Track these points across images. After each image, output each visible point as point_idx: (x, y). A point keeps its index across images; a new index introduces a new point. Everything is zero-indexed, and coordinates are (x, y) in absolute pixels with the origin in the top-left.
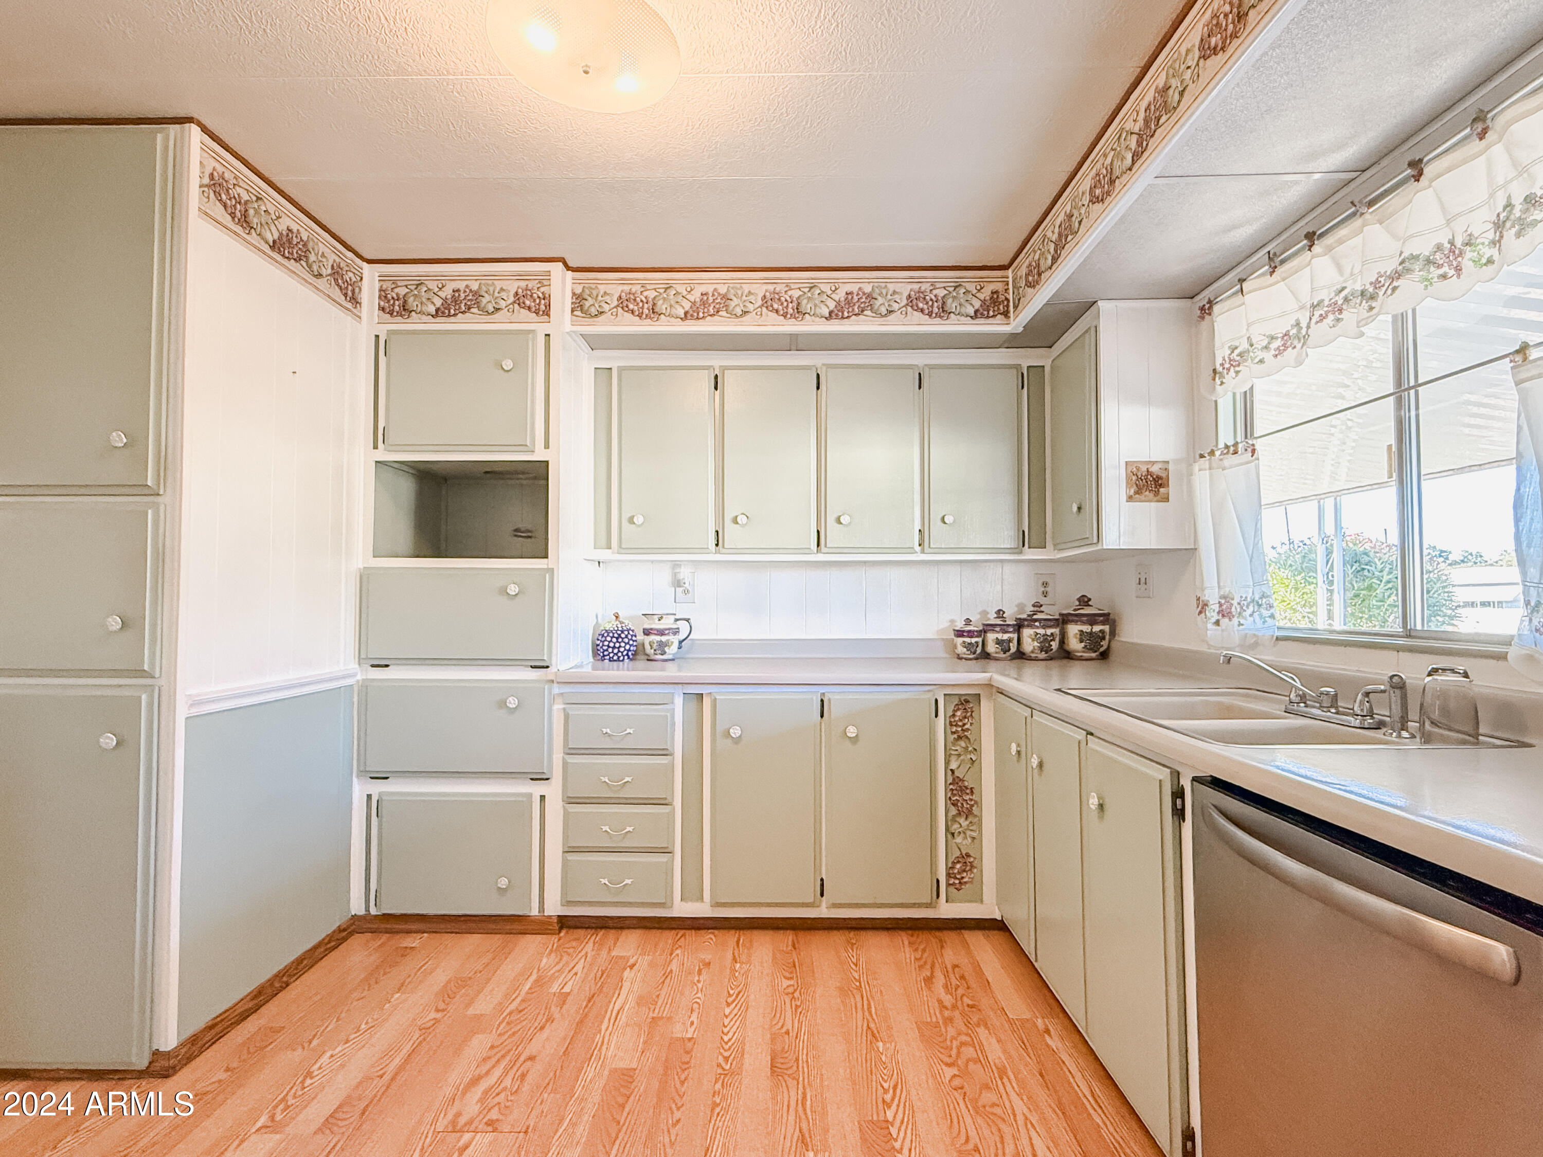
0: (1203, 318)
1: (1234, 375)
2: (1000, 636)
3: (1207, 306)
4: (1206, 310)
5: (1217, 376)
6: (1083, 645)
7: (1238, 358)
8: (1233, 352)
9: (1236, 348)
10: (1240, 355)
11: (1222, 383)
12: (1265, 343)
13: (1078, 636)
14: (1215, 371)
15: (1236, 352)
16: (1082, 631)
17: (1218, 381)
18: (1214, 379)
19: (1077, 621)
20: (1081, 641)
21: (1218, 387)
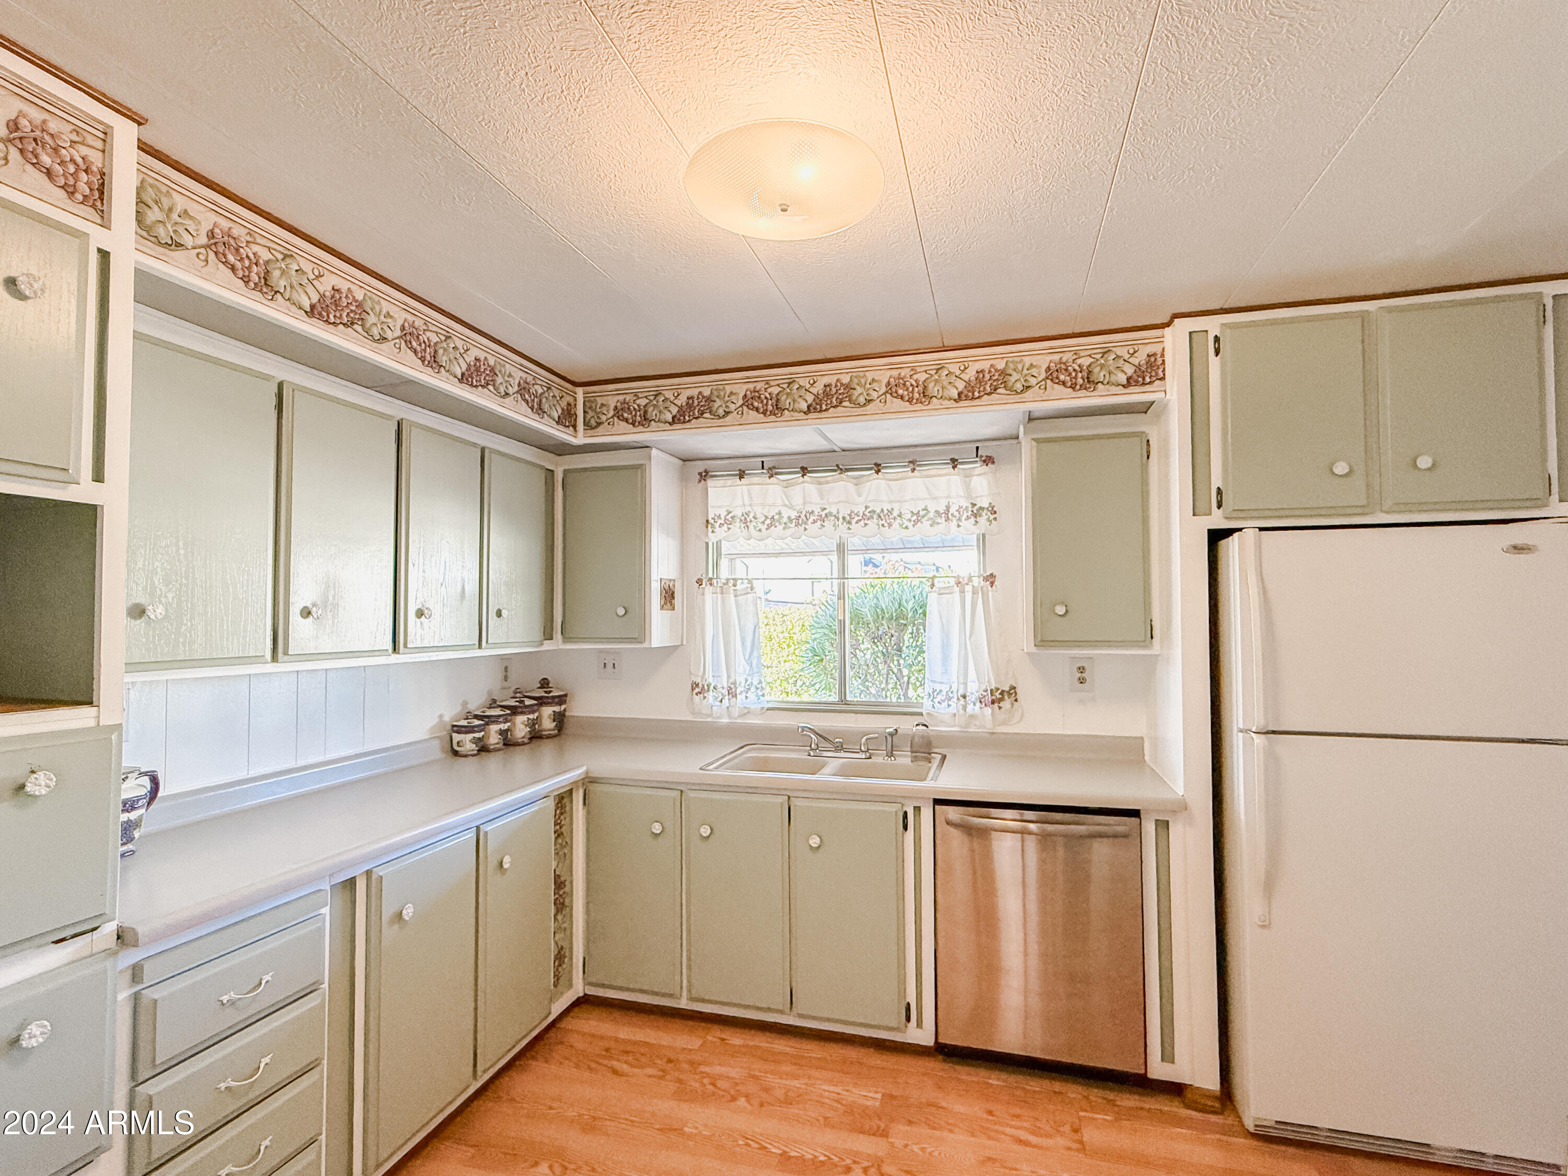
0: (700, 481)
1: (726, 530)
2: (500, 727)
3: (704, 474)
4: (704, 476)
5: (710, 525)
6: (555, 723)
7: (731, 519)
8: (728, 515)
9: (731, 512)
10: (732, 517)
11: (713, 532)
12: (763, 519)
13: (551, 717)
14: (707, 521)
15: (730, 515)
16: (554, 712)
17: (710, 529)
18: (707, 527)
19: (552, 703)
20: (554, 721)
21: (710, 534)
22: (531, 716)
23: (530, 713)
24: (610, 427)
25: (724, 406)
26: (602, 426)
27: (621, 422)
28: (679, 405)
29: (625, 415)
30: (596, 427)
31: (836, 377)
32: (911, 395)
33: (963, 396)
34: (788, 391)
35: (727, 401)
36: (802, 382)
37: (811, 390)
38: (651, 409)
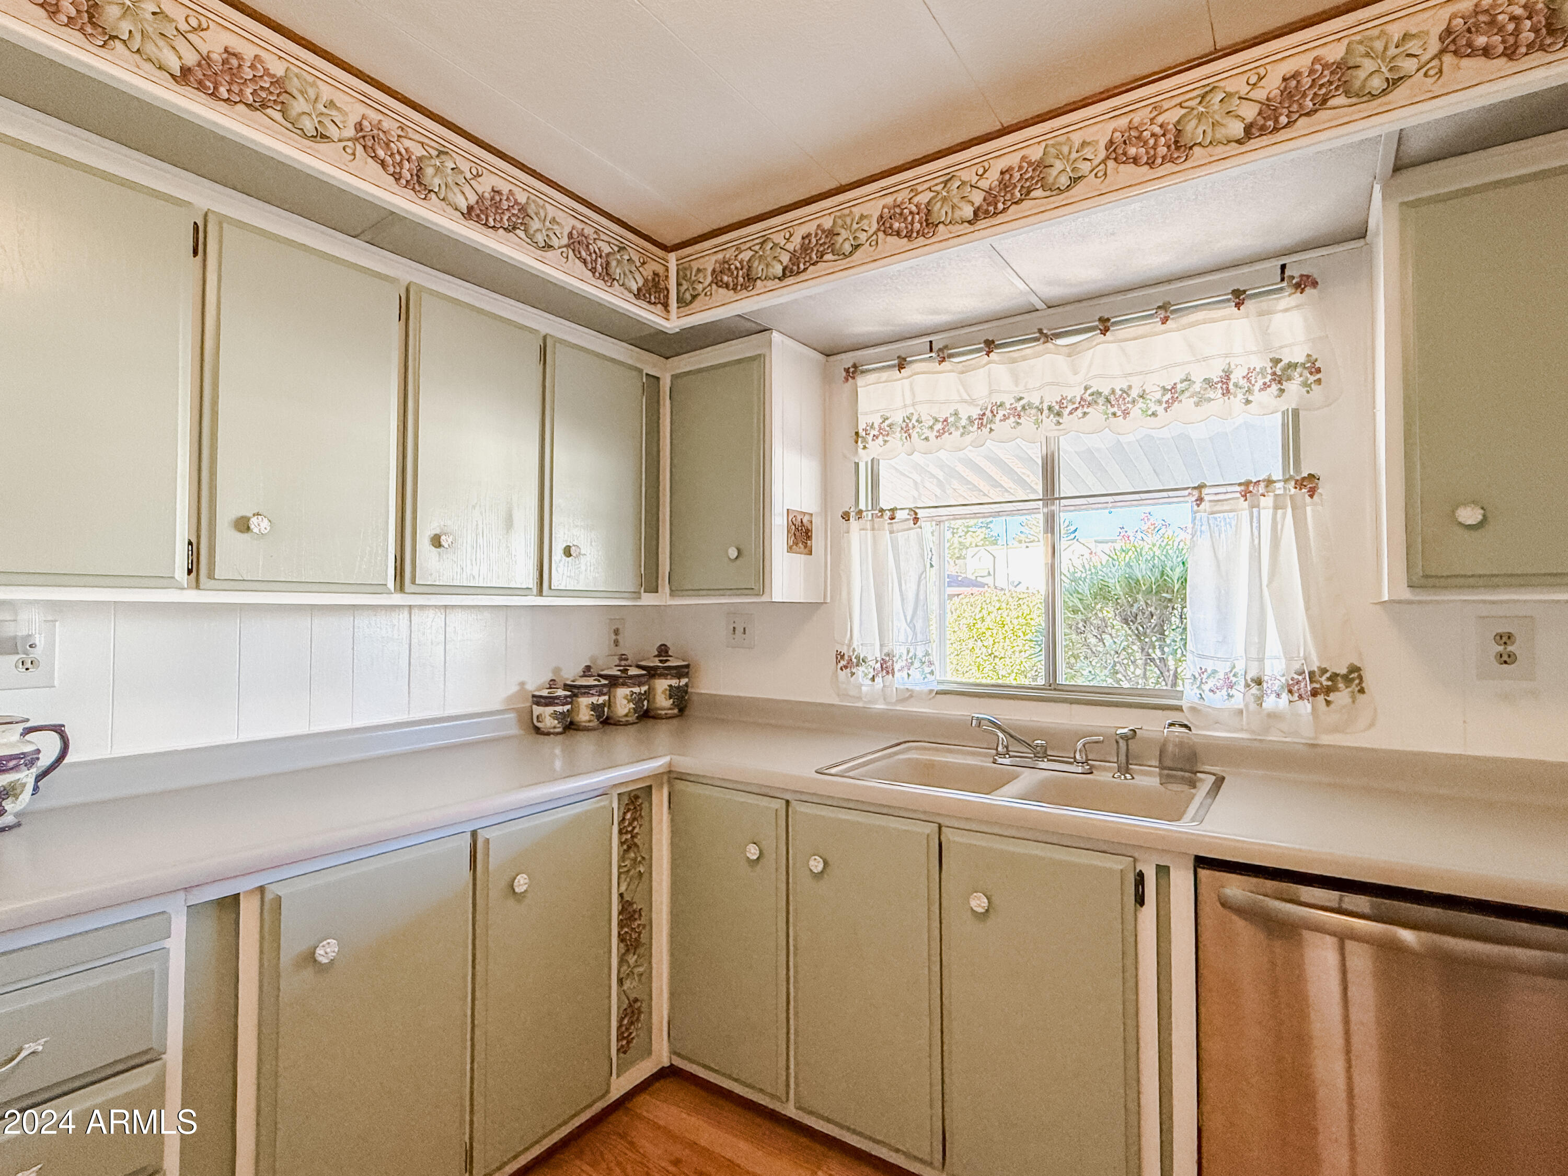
0: (847, 380)
1: (882, 443)
2: (594, 700)
3: (851, 370)
4: (852, 372)
5: (860, 439)
6: (671, 701)
7: (888, 429)
8: (884, 422)
9: (887, 419)
10: (890, 426)
11: (865, 447)
12: (931, 423)
13: (668, 692)
14: (857, 434)
15: (887, 422)
16: (670, 686)
17: (860, 445)
18: (857, 442)
19: (667, 675)
20: (670, 698)
21: (860, 451)
22: (636, 690)
23: (634, 685)
24: (707, 298)
25: (851, 238)
26: (699, 298)
27: (720, 290)
28: (792, 249)
29: (725, 278)
30: (691, 302)
31: (1019, 155)
32: (1152, 152)
33: (1254, 130)
34: (945, 194)
35: (856, 231)
36: (966, 175)
37: (979, 184)
38: (756, 264)
